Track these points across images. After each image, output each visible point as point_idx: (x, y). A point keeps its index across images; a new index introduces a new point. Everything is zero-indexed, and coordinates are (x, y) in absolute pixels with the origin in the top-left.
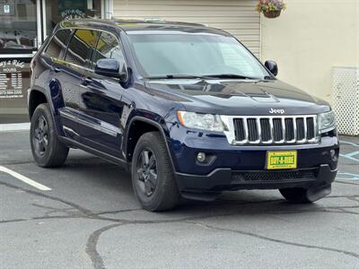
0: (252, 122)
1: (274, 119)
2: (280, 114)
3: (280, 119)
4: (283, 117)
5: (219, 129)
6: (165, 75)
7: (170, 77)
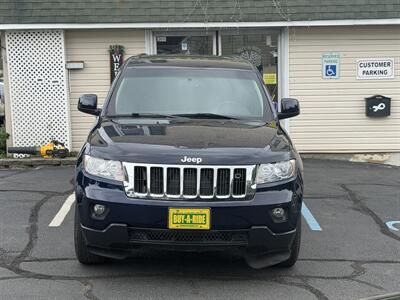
0: (157, 172)
1: (185, 170)
2: (195, 164)
3: (195, 170)
4: (199, 168)
5: (120, 178)
6: (130, 113)
7: (136, 116)
